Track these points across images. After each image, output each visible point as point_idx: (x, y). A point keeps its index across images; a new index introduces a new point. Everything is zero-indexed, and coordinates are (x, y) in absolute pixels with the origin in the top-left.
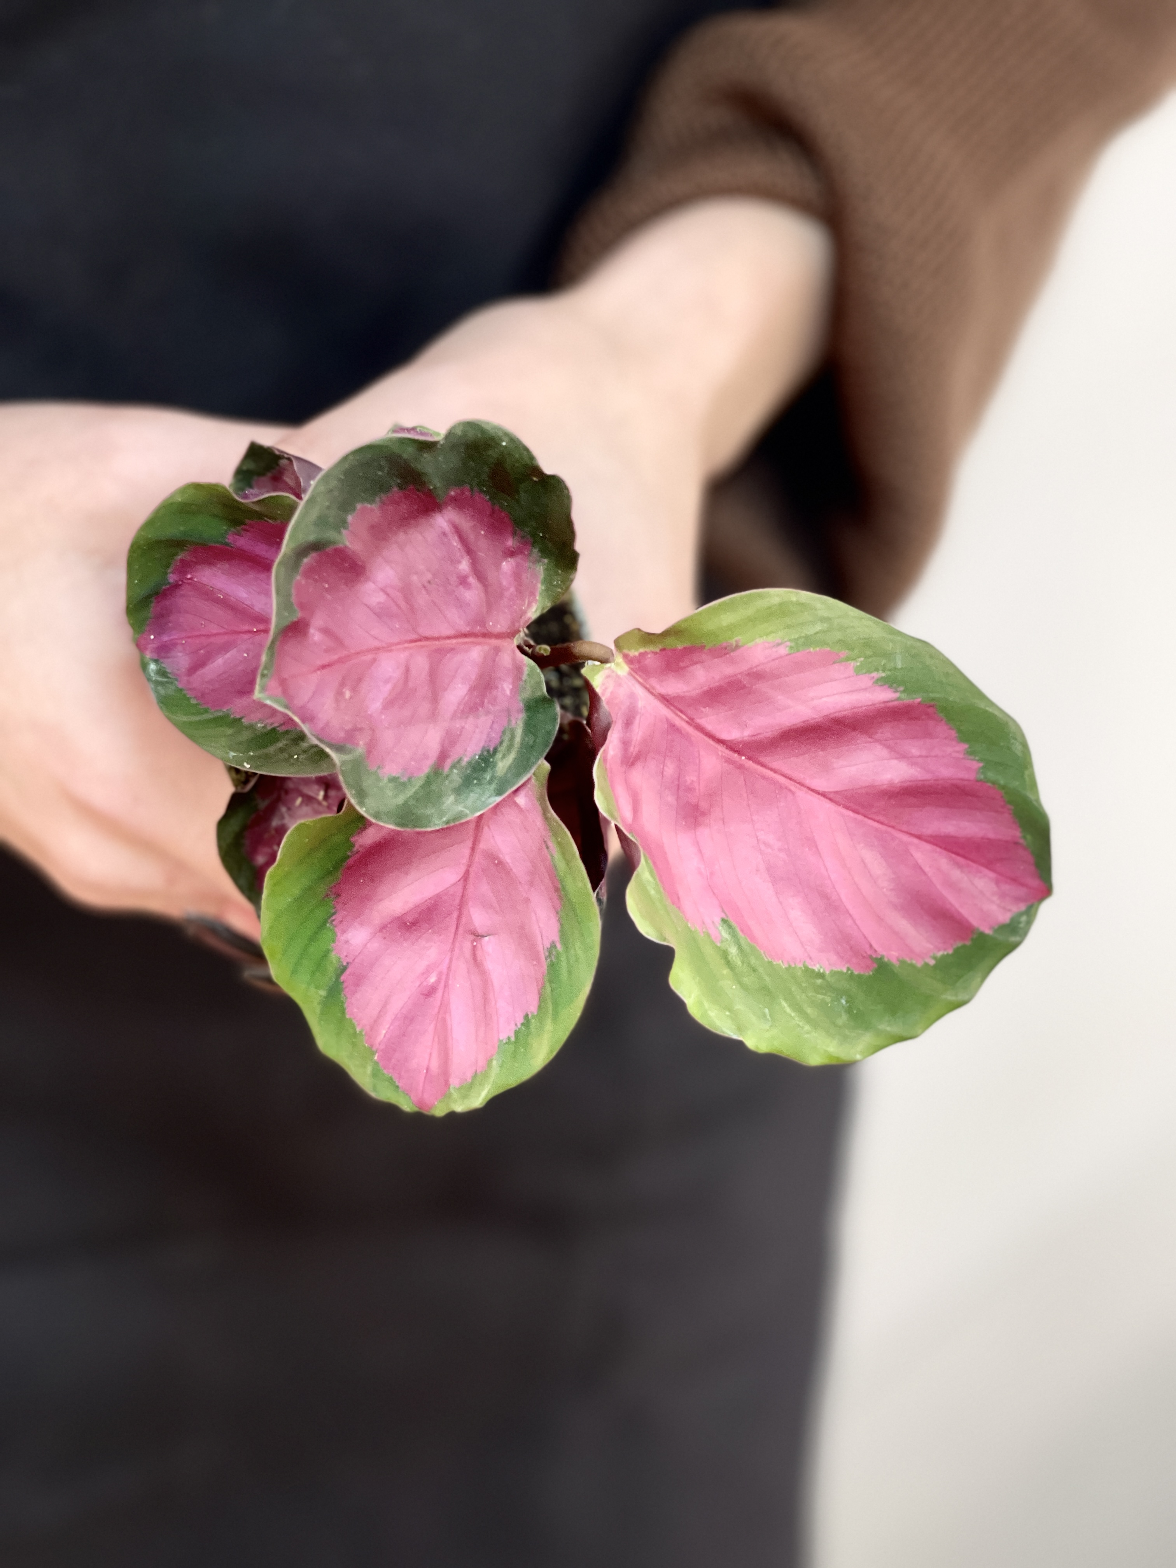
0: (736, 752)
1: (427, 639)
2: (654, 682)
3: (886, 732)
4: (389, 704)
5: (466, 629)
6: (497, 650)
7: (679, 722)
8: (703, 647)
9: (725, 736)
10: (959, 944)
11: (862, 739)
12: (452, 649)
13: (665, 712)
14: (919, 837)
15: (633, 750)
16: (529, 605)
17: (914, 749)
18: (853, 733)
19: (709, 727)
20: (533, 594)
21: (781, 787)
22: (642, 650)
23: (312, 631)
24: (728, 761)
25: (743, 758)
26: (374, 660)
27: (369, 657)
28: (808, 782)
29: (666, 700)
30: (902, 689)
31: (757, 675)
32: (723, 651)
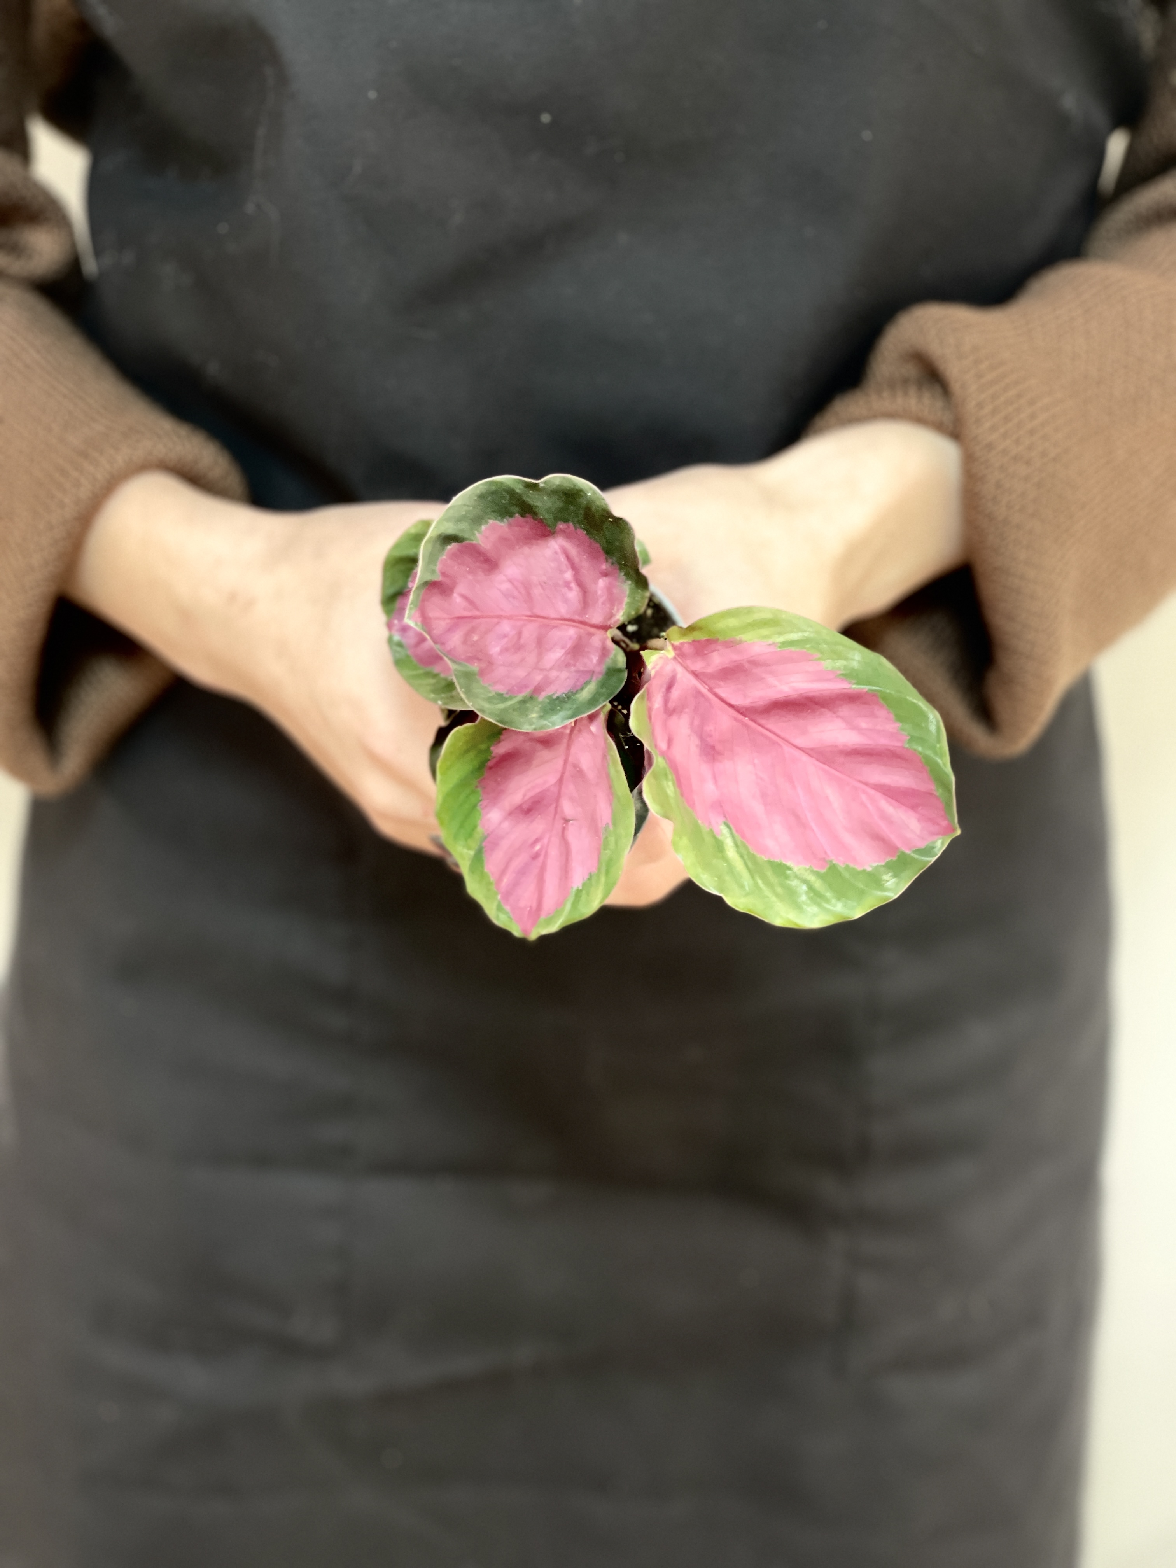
0: (742, 714)
1: (538, 617)
2: (689, 662)
3: (845, 710)
4: (505, 650)
5: (567, 616)
6: (591, 635)
7: (704, 690)
8: (717, 640)
9: (733, 702)
10: (889, 859)
11: (828, 714)
12: (555, 627)
13: (694, 682)
14: (866, 784)
15: (671, 705)
16: (618, 610)
17: (864, 724)
18: (823, 710)
19: (723, 695)
20: (621, 603)
21: (774, 743)
22: (681, 641)
23: (455, 595)
24: (736, 719)
25: (747, 719)
26: (498, 623)
27: (496, 620)
28: (793, 741)
29: (695, 674)
30: (855, 681)
31: (754, 663)
32: (730, 644)
